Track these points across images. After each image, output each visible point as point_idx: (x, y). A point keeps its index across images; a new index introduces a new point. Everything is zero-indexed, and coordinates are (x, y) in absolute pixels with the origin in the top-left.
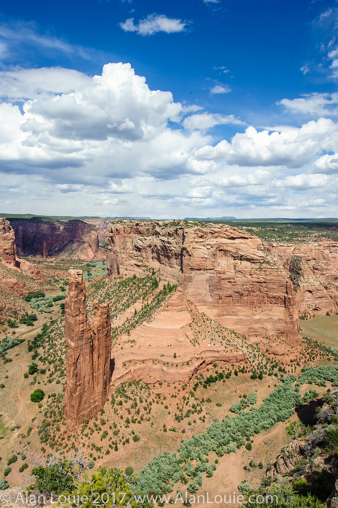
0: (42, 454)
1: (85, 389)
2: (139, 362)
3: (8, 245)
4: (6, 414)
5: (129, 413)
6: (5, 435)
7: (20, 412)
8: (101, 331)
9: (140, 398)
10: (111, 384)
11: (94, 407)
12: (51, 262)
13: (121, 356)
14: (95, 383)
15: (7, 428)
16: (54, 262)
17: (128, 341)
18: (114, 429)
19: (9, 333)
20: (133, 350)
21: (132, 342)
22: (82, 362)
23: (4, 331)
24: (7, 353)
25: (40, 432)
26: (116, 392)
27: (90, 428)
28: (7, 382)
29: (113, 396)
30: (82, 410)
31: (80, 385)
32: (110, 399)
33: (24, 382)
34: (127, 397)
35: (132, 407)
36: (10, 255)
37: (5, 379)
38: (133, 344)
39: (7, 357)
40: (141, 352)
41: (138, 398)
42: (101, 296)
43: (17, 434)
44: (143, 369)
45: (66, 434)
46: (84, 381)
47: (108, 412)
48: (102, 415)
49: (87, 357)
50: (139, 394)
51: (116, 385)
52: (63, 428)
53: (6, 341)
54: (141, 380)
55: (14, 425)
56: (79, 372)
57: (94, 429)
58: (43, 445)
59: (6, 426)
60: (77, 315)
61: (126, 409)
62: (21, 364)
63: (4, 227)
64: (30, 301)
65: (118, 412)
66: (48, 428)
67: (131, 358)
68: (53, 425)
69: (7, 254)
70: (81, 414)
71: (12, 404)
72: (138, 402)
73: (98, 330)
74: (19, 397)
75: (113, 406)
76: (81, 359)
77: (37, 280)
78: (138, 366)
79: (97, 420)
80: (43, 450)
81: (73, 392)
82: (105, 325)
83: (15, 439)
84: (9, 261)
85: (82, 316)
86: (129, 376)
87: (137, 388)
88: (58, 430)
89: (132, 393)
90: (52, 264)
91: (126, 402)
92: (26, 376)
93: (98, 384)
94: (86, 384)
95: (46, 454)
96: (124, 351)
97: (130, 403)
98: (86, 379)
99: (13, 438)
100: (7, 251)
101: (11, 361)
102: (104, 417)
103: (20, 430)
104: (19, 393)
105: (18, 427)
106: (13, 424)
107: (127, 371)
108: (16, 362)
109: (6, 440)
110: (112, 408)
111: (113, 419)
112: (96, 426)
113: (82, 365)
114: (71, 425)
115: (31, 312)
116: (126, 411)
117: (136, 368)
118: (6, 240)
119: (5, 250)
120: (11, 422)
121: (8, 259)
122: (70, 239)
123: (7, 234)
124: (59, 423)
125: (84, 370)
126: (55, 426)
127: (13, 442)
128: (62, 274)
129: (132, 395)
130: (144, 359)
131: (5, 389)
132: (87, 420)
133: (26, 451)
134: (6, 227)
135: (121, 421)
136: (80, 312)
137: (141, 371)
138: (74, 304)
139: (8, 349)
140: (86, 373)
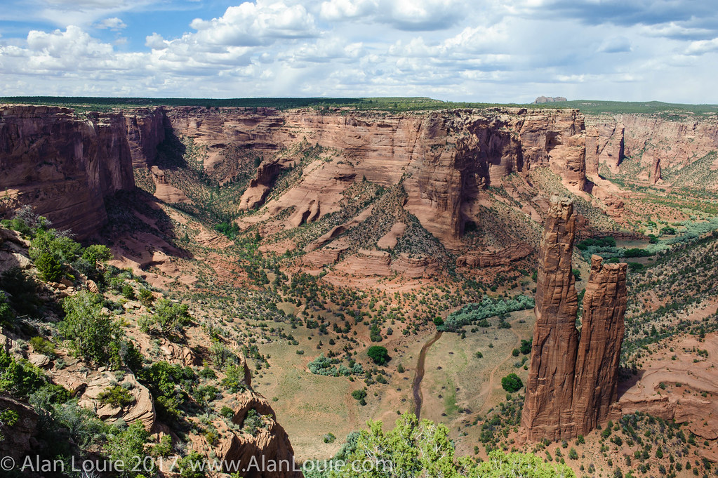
0: (473, 453)
1: (554, 392)
2: (695, 392)
3: (576, 153)
4: (464, 390)
5: (629, 463)
6: (450, 414)
7: (481, 394)
8: (598, 310)
9: (659, 449)
10: (614, 405)
11: (567, 427)
12: (661, 190)
13: (665, 370)
14: (576, 390)
15: (457, 407)
16: (668, 190)
17: (692, 349)
18: (587, 473)
19: (528, 289)
20: (694, 368)
21: (701, 353)
22: (551, 348)
23: (522, 285)
24: (509, 316)
25: (485, 427)
26: (621, 422)
27: (547, 453)
28: (488, 352)
29: (611, 425)
30: (543, 422)
31: (543, 382)
32: (604, 428)
33: (509, 360)
34: (635, 437)
35: (637, 456)
36: (575, 171)
37: (488, 347)
38: (700, 358)
39: (506, 320)
40: (708, 377)
41: (655, 448)
42: (693, 260)
43: (463, 418)
44: (699, 407)
45: (513, 445)
46: (553, 378)
47: (591, 445)
48: (577, 444)
49: (563, 343)
50: (661, 442)
51: (626, 411)
52: (512, 436)
53: (518, 300)
54: (686, 424)
55: (465, 406)
56: (544, 362)
57: (554, 457)
58: (480, 445)
59: (456, 404)
60: (552, 272)
61: (625, 455)
62: (519, 335)
63: (573, 125)
64: (586, 249)
65: (607, 453)
66: (496, 427)
67: (683, 379)
68: (503, 427)
69: (572, 168)
70: (540, 427)
71: (477, 381)
72: (652, 454)
73: (591, 307)
74: (491, 377)
75: (603, 440)
76: (550, 343)
77: (612, 216)
78: (690, 398)
79: (565, 447)
80: (477, 449)
81: (531, 389)
82: (609, 301)
83: (457, 423)
84: (573, 181)
85: (561, 275)
86: (660, 407)
87: (662, 431)
88: (506, 435)
89: (647, 435)
90: (662, 194)
91: (630, 444)
92: (516, 354)
93: (580, 394)
94: (557, 386)
95: (476, 456)
96: (677, 364)
97: (637, 448)
98: (558, 377)
99: (456, 421)
100: (571, 165)
101: (508, 327)
102: (579, 450)
103: (469, 416)
104: (494, 371)
105: (468, 412)
106: (465, 404)
107: (658, 397)
108: (515, 331)
109: (448, 420)
110: (600, 442)
111: (594, 460)
112: (558, 454)
113: (551, 353)
114: (522, 436)
115: (577, 266)
116: (623, 458)
117: (683, 400)
118: (574, 145)
119: (569, 162)
120: (464, 402)
121: (572, 178)
122: (711, 149)
123: (577, 136)
124: (511, 427)
125: (554, 362)
126: (504, 429)
127: (453, 425)
128: (667, 213)
129: (645, 438)
130: (709, 390)
131: (480, 360)
132: (548, 439)
133: (458, 442)
134: (577, 125)
135: (606, 467)
136: (558, 268)
137: (692, 410)
138: (549, 253)
139: (515, 310)
140: (559, 368)
